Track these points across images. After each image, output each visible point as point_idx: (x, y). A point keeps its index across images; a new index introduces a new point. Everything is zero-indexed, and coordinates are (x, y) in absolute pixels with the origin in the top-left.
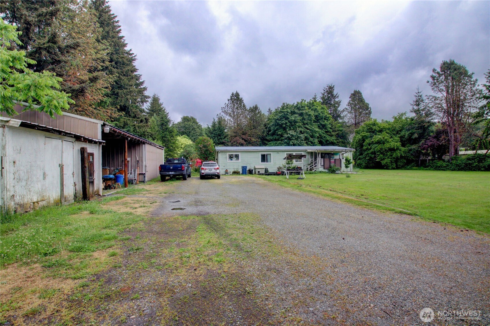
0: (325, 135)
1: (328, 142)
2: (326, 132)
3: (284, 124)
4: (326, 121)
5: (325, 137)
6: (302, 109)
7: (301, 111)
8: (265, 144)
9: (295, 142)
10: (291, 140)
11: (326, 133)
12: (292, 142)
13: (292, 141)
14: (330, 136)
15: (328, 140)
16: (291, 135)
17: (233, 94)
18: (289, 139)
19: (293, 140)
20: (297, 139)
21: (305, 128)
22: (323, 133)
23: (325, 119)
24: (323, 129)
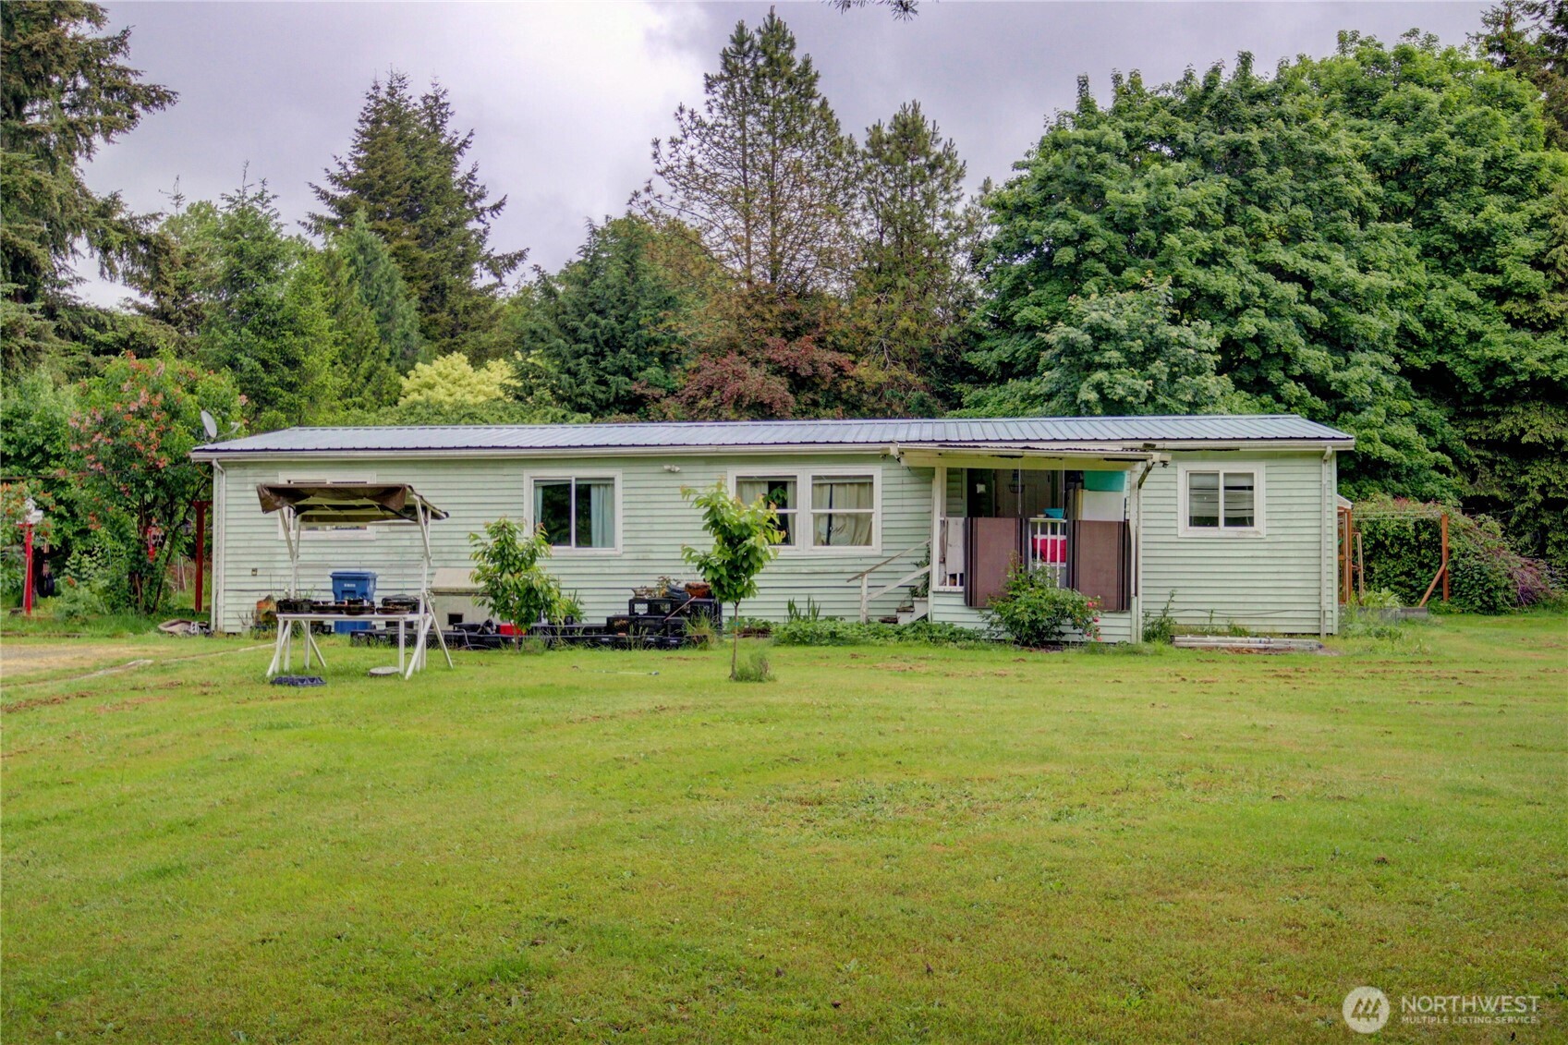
0: (1475, 323)
1: (1504, 380)
2: (1500, 295)
3: (1067, 242)
4: (1494, 207)
5: (1474, 337)
6: (1247, 111)
7: (1231, 136)
8: (953, 403)
9: (1127, 382)
10: (1091, 367)
11: (1491, 306)
12: (1098, 387)
13: (1100, 376)
14: (1532, 327)
15: (1497, 367)
16: (1092, 330)
17: (740, 38)
18: (1079, 361)
19: (1107, 367)
20: (1139, 361)
21: (1264, 267)
22: (1464, 306)
23: (1494, 187)
24: (1469, 274)
